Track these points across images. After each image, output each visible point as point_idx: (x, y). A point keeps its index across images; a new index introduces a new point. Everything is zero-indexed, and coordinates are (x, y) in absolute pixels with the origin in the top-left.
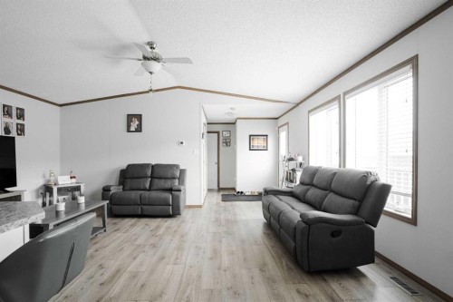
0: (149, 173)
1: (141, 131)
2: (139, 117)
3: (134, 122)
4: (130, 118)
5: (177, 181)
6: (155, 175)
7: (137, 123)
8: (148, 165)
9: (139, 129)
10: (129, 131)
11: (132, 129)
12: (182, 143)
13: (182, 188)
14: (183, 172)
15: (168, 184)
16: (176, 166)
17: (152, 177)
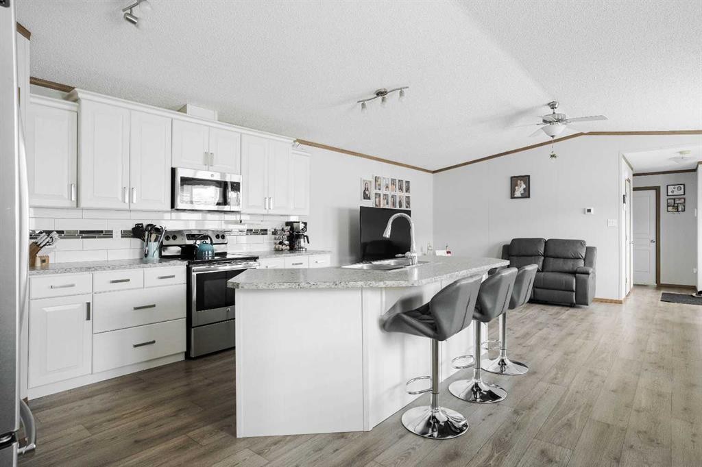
0: (542, 250)
1: (529, 197)
2: (526, 179)
3: (520, 185)
4: (514, 181)
5: (582, 262)
6: (550, 253)
7: (524, 186)
8: (540, 240)
9: (526, 194)
10: (513, 197)
11: (518, 194)
12: (589, 211)
13: (591, 271)
14: (590, 250)
15: (569, 265)
16: (581, 243)
17: (545, 256)
